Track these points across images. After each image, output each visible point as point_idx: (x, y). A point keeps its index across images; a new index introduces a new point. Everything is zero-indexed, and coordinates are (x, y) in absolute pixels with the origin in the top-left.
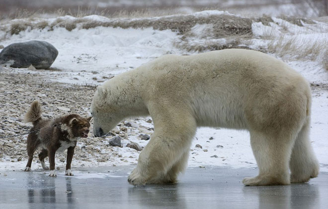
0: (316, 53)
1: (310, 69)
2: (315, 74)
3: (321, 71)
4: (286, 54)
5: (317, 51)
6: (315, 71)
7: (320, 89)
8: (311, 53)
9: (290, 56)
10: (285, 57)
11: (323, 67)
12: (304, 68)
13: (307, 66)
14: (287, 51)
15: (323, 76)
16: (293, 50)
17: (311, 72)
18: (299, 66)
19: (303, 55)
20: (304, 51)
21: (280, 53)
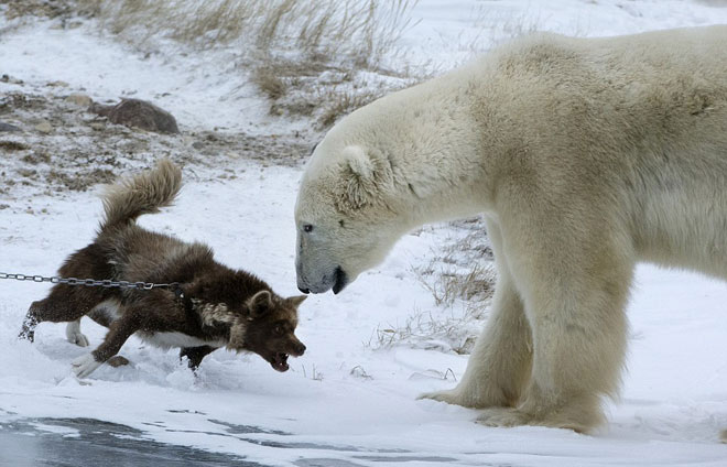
0: (230, 29)
1: (209, 81)
2: (222, 99)
3: (242, 91)
4: (134, 22)
5: (235, 20)
6: (225, 89)
7: (235, 154)
8: (213, 27)
9: (146, 31)
10: (129, 32)
11: (251, 80)
12: (188, 75)
13: (199, 71)
14: (138, 15)
15: (248, 109)
16: (156, 13)
17: (212, 91)
18: (174, 68)
19: (187, 31)
20: (192, 16)
21: (111, 20)
